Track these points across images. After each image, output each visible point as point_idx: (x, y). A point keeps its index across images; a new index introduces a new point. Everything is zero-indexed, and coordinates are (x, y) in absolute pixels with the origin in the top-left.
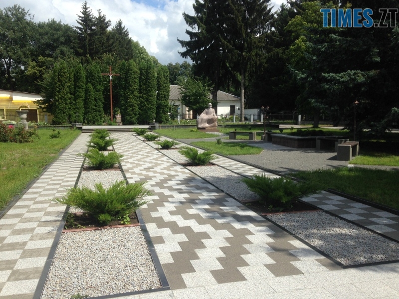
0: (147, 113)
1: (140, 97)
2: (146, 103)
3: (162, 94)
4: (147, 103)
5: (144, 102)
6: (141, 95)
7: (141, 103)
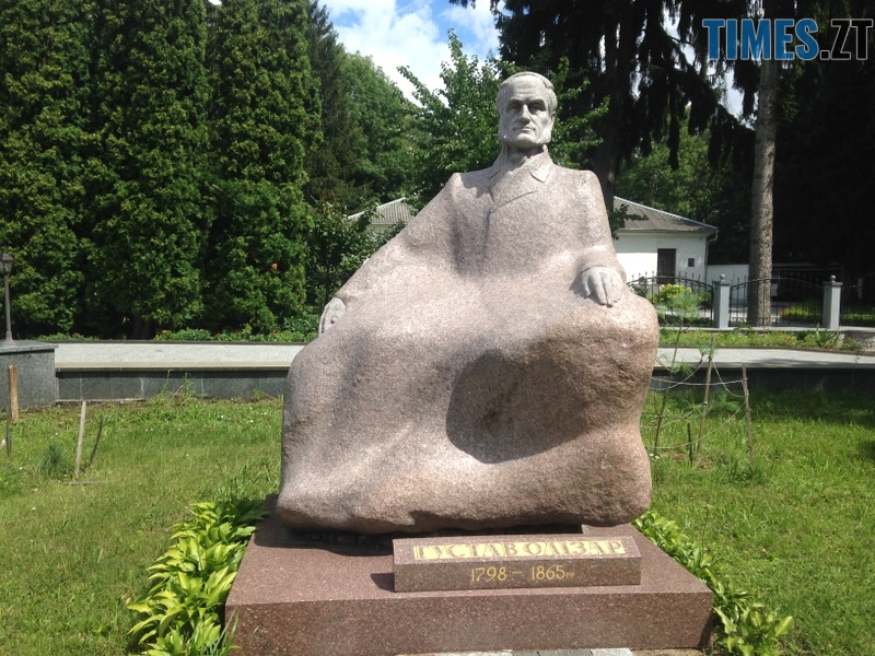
0: (127, 256)
1: (88, 151)
2: (121, 187)
3: (243, 136)
4: (132, 192)
5: (109, 187)
6: (97, 136)
7: (95, 187)
